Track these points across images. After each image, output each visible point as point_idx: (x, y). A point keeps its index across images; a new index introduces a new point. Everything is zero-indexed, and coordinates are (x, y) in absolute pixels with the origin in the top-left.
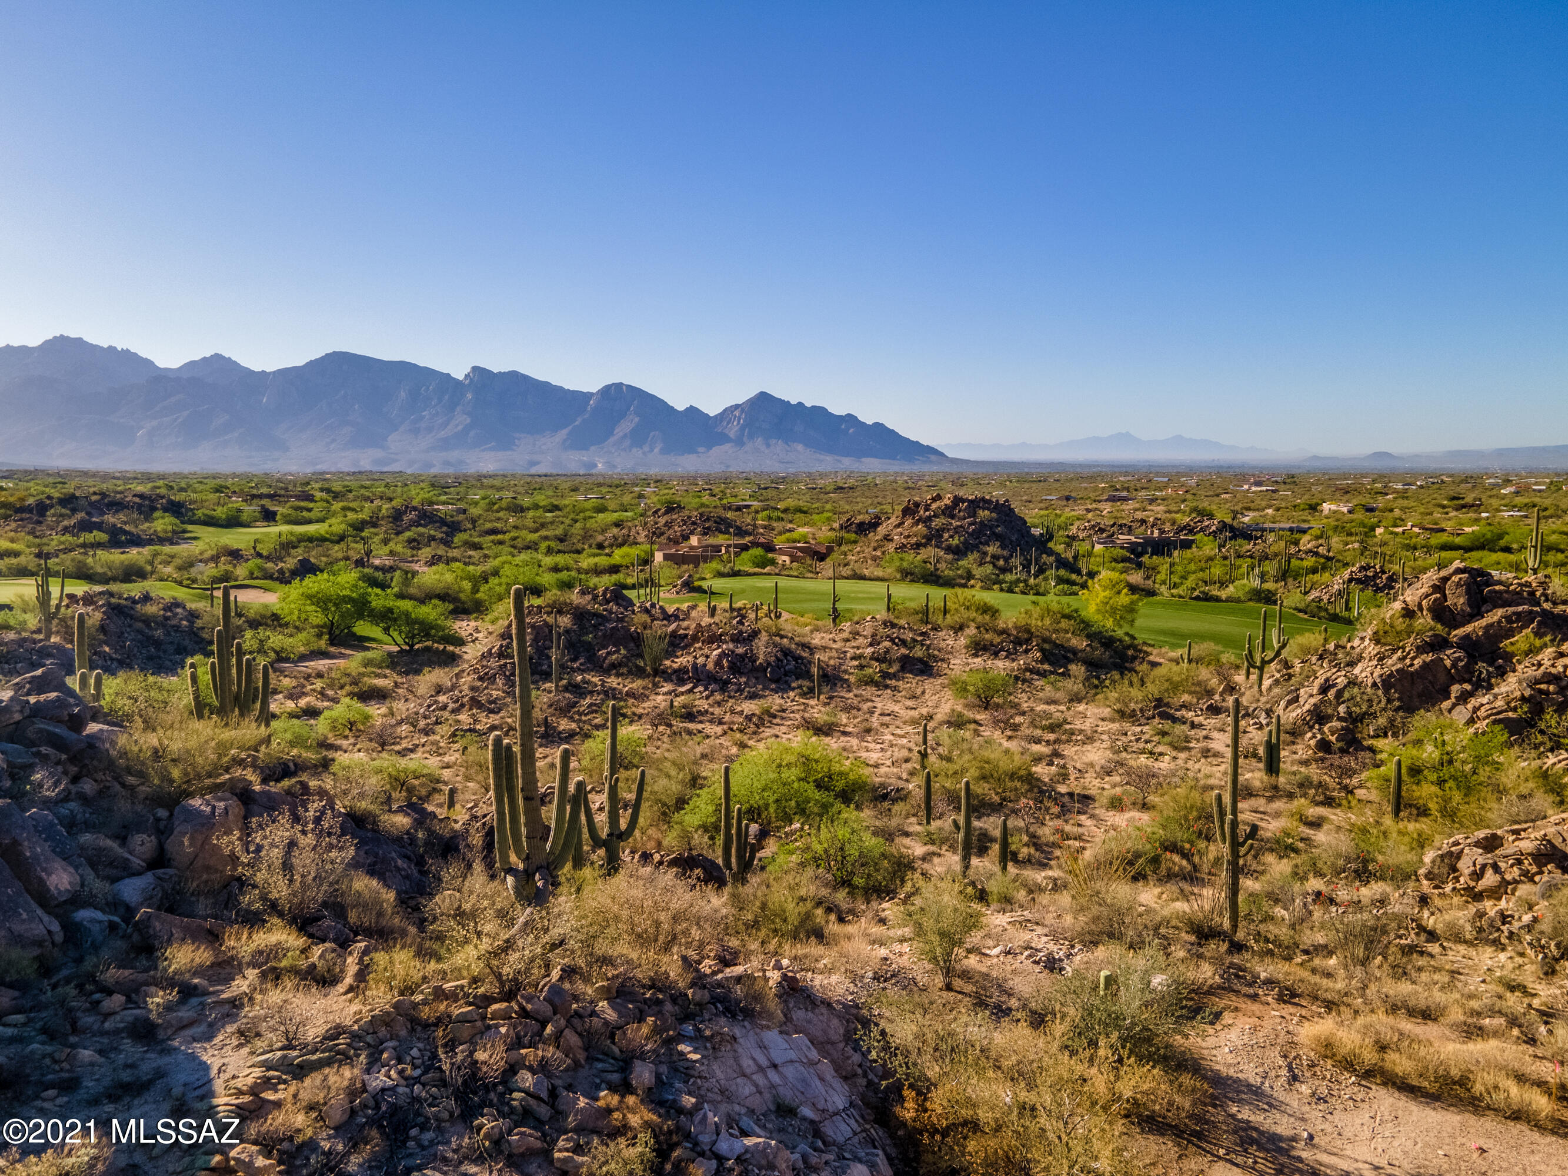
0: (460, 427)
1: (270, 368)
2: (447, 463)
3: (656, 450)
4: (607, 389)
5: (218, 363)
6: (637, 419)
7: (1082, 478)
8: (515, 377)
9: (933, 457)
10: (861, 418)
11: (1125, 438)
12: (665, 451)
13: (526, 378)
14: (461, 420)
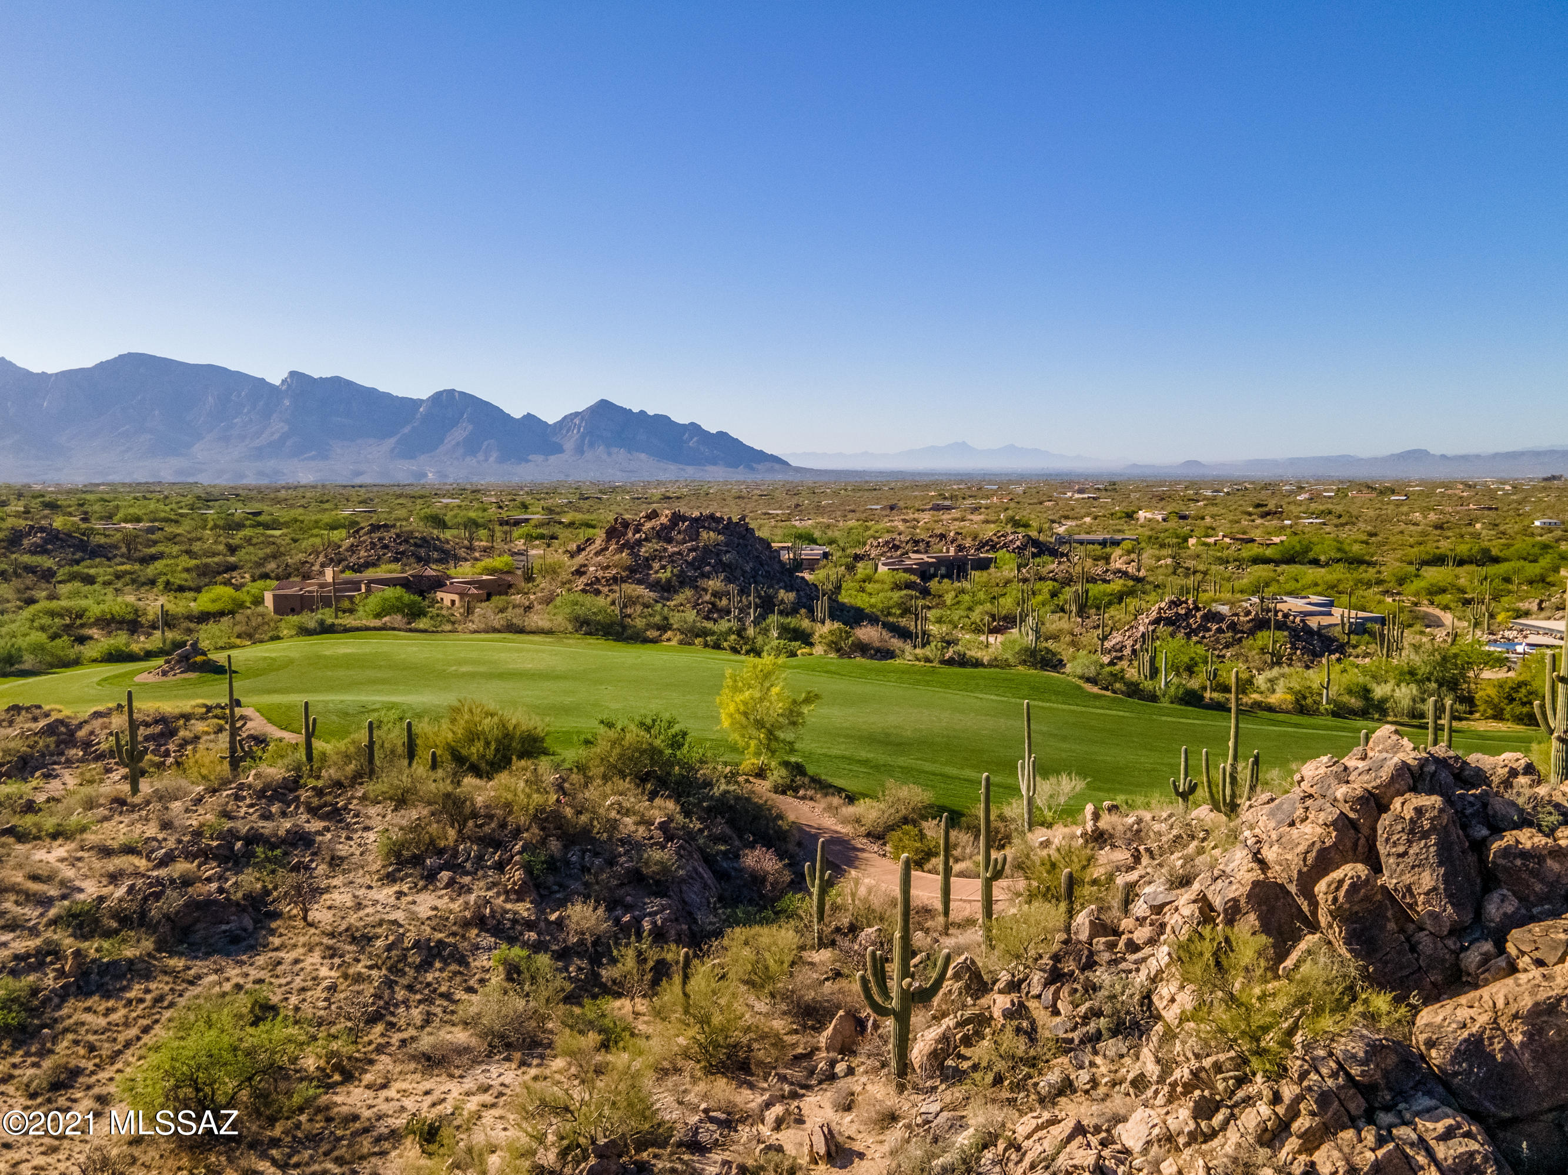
0: (276, 436)
2: (261, 474)
3: (492, 459)
4: (437, 397)
6: (470, 427)
7: (916, 486)
8: (338, 384)
9: (777, 466)
10: (705, 427)
11: (962, 447)
12: (501, 460)
13: (349, 384)
14: (278, 427)
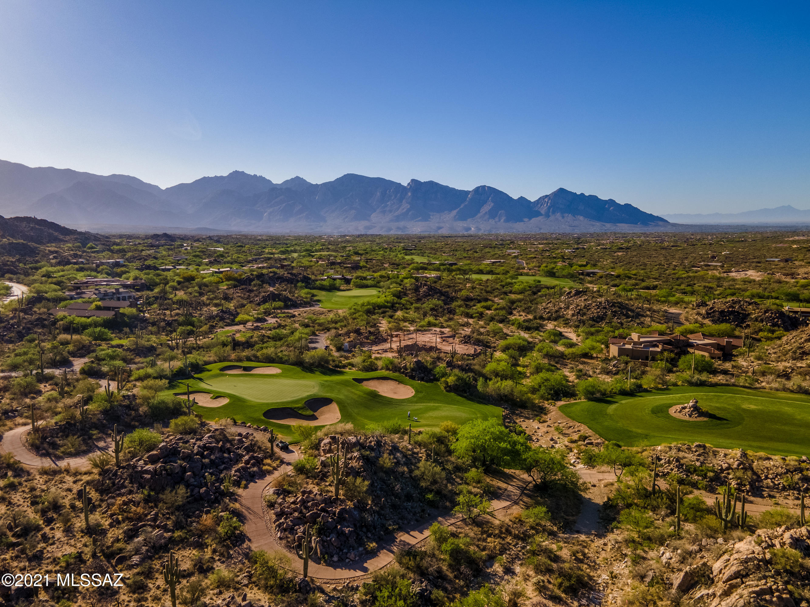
0: (405, 210)
1: (319, 183)
2: (398, 228)
3: (502, 220)
4: (477, 190)
5: (298, 180)
6: (492, 204)
8: (431, 184)
9: (661, 223)
10: (617, 201)
12: (507, 221)
13: (437, 184)
14: (405, 206)
